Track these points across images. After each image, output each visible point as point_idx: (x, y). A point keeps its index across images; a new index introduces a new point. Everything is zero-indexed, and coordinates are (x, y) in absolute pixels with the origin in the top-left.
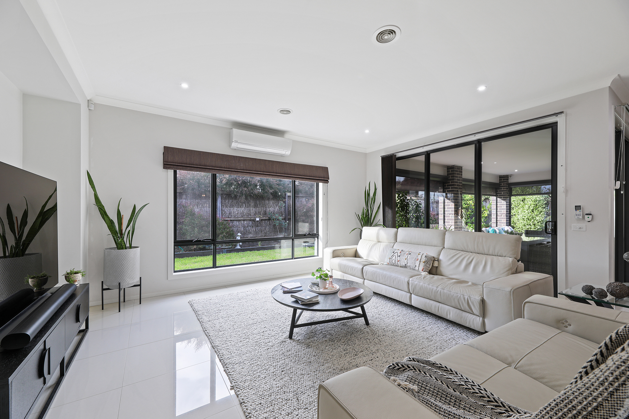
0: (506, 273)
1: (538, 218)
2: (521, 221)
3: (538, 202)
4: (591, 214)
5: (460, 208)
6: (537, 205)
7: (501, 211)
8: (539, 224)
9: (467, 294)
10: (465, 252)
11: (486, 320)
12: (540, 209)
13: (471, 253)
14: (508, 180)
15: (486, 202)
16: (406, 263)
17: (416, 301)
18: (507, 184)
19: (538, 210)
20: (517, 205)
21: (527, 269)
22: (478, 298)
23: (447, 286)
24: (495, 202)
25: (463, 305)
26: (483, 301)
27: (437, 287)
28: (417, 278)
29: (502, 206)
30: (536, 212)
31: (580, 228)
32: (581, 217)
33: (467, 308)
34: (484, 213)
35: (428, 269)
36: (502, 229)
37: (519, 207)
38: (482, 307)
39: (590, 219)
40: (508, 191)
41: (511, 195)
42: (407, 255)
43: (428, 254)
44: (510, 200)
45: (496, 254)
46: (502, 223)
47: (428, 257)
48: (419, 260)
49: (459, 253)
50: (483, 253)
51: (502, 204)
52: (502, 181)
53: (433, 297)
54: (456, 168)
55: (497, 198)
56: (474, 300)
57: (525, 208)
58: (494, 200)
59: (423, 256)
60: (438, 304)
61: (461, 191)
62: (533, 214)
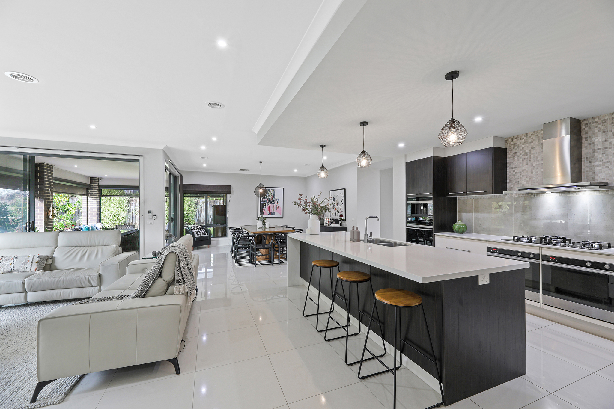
0: (113, 255)
1: (121, 214)
2: (108, 217)
3: (121, 201)
4: (155, 215)
5: (51, 208)
6: (121, 203)
7: (92, 210)
8: (123, 219)
9: (87, 274)
10: (79, 247)
11: (102, 287)
12: (123, 207)
13: (85, 247)
14: (98, 182)
15: (73, 199)
16: (12, 268)
17: (32, 297)
18: (97, 186)
19: (122, 208)
20: (104, 204)
21: (124, 250)
22: (96, 274)
23: (69, 274)
24: (86, 201)
25: (84, 283)
26: (100, 276)
27: (60, 277)
28: (35, 276)
29: (93, 205)
30: (120, 210)
31: (151, 223)
32: (151, 217)
33: (88, 284)
34: (71, 210)
35: (42, 268)
36: (94, 226)
37: (106, 205)
38: (99, 279)
39: (155, 218)
40: (98, 192)
41: (101, 195)
42: (12, 260)
43: (40, 254)
44: (100, 200)
45: (105, 244)
46: (93, 220)
47: (41, 257)
48: (31, 262)
49: (74, 248)
50: (95, 245)
51: (93, 203)
52: (93, 182)
53: (54, 287)
54: (46, 166)
55: (88, 198)
56: (93, 277)
57: (112, 206)
58: (85, 199)
59: (34, 257)
60: (59, 291)
61: (52, 191)
62: (118, 211)
